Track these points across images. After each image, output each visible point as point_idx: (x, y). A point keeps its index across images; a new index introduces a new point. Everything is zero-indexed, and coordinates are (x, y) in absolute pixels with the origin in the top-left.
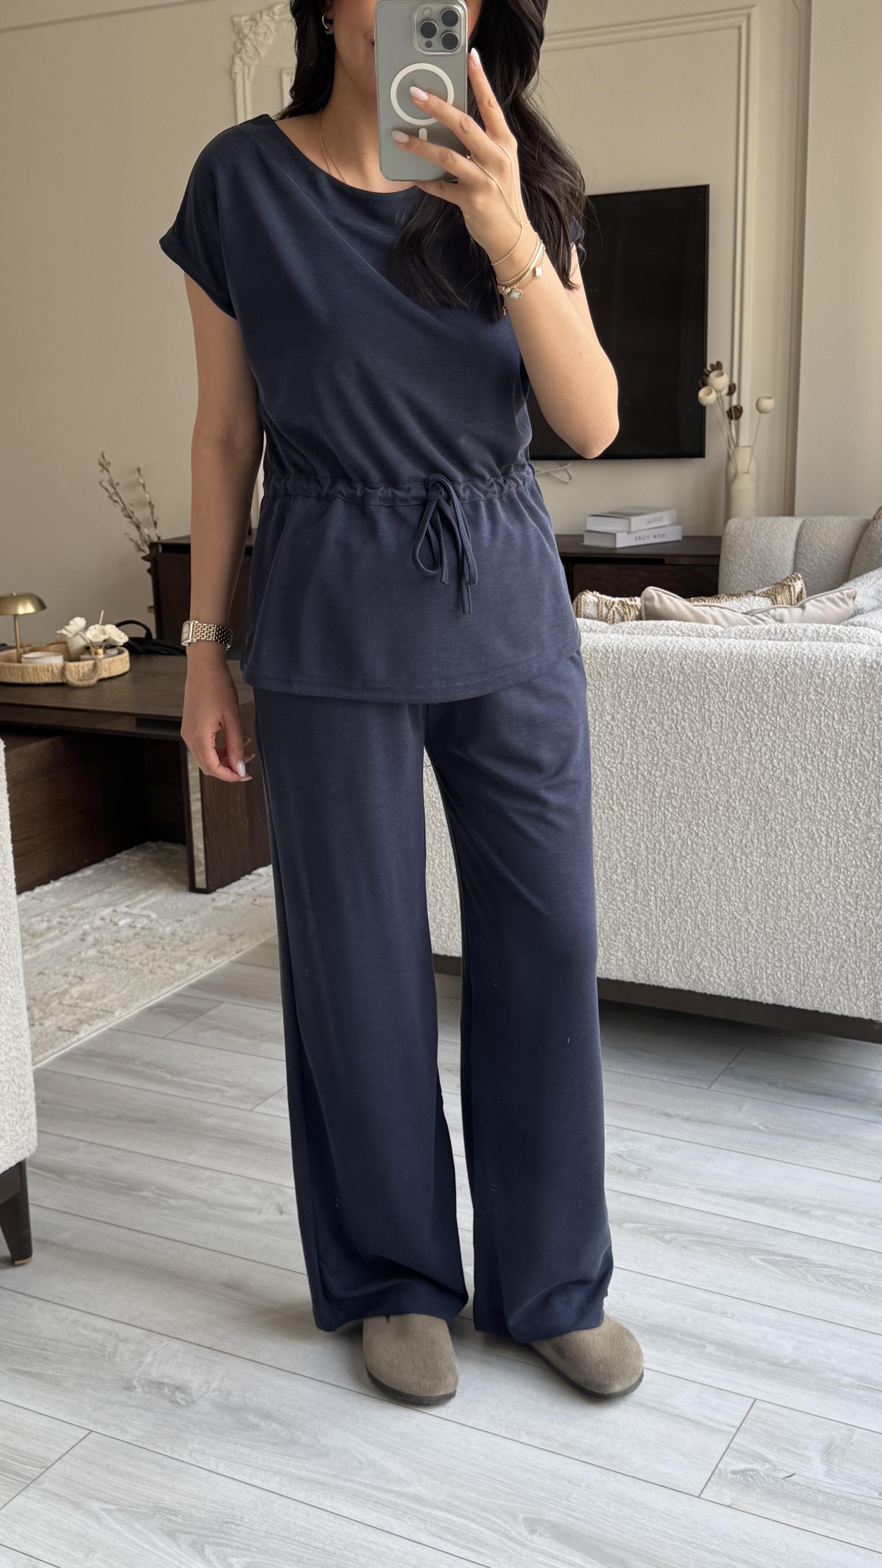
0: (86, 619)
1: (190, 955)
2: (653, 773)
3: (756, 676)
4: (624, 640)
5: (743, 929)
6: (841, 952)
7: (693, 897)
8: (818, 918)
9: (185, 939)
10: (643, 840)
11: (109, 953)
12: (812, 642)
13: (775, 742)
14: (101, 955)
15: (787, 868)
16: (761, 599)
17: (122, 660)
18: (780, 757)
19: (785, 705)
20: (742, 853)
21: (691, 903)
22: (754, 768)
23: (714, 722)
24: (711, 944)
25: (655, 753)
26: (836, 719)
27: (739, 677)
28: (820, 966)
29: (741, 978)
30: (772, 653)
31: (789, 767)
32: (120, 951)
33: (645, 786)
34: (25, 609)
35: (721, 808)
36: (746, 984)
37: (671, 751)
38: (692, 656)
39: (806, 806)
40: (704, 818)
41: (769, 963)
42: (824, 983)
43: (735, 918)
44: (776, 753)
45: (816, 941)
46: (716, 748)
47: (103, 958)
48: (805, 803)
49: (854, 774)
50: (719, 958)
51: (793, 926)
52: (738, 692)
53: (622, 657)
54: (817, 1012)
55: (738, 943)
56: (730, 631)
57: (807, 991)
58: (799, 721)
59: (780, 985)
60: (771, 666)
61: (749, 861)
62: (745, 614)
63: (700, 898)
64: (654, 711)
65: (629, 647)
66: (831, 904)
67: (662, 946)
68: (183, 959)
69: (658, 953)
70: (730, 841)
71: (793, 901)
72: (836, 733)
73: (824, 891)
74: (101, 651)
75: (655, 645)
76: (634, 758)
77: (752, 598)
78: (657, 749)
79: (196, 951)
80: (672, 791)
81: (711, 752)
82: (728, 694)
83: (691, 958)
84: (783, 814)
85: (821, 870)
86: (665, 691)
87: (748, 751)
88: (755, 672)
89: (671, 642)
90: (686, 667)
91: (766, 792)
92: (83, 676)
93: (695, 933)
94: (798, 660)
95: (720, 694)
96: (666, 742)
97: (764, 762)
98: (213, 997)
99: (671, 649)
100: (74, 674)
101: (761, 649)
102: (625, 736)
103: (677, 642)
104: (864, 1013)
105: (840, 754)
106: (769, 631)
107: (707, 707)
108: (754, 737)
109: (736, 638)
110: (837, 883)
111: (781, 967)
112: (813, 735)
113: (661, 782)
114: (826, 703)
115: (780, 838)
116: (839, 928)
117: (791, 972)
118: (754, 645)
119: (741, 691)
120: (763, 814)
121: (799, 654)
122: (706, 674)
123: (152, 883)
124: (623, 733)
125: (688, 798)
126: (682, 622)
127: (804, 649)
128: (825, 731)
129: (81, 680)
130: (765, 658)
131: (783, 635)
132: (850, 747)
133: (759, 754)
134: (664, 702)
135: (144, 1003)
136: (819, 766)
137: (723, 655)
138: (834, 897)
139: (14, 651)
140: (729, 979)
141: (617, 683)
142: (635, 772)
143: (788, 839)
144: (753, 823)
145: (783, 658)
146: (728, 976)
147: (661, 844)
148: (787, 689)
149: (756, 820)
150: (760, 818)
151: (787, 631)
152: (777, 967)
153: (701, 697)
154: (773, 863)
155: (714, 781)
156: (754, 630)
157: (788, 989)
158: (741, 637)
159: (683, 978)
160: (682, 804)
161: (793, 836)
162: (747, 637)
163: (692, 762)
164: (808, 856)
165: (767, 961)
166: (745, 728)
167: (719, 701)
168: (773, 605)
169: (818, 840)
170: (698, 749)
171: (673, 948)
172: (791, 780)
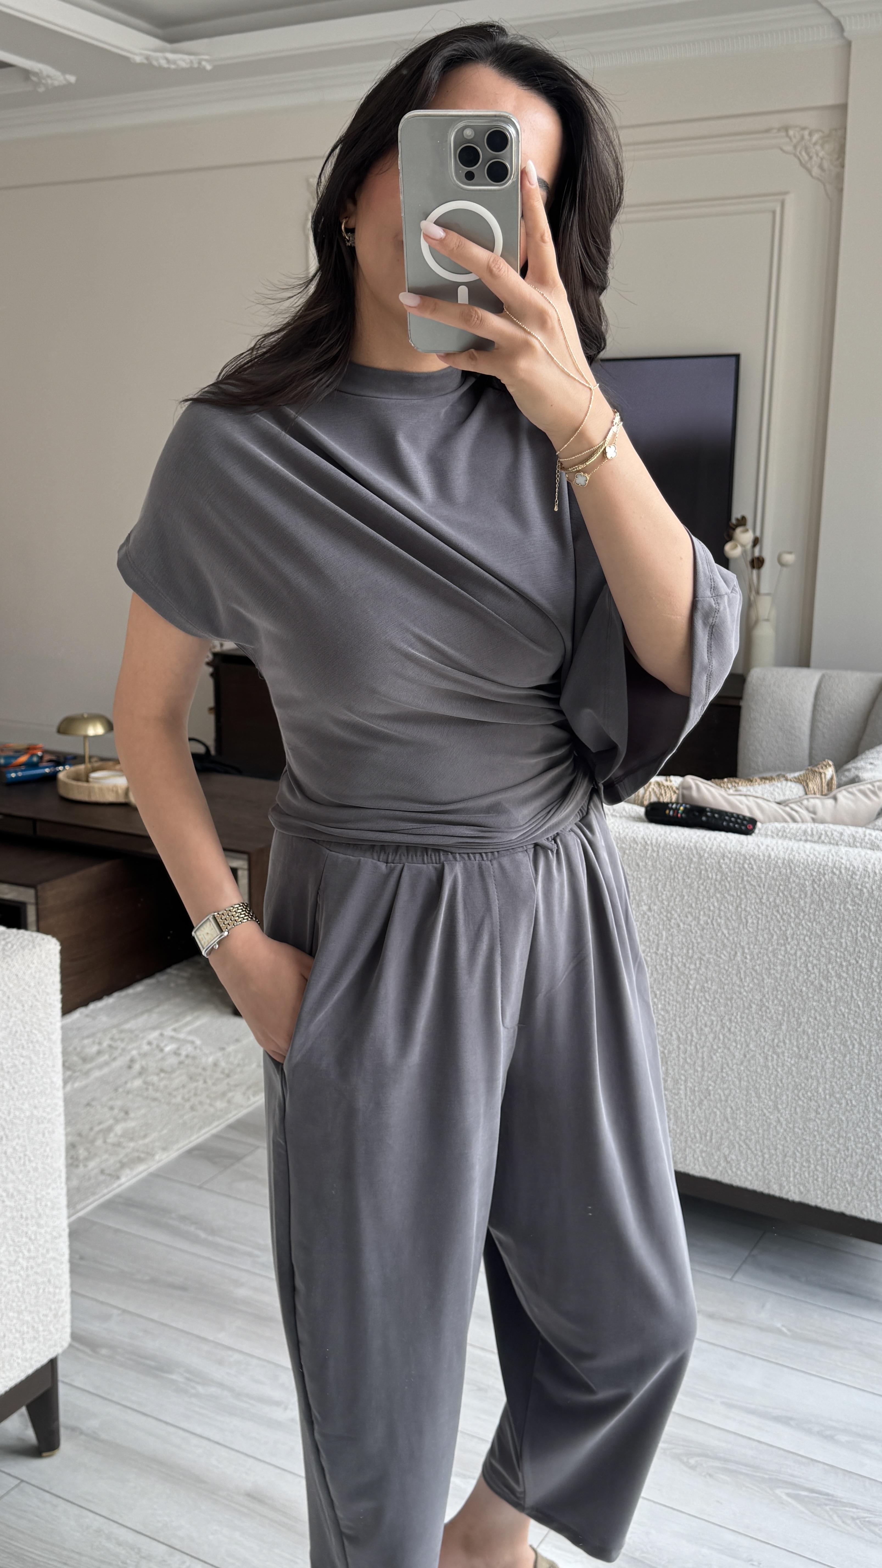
2: (687, 965)
3: (794, 882)
4: (662, 836)
5: (772, 1126)
6: (870, 1159)
7: (723, 1090)
8: (848, 1123)
11: (153, 1084)
12: (850, 850)
13: (810, 947)
14: (145, 1086)
15: (818, 1071)
16: (793, 785)
18: (815, 962)
19: (821, 912)
20: (774, 1052)
21: (720, 1095)
22: (789, 971)
23: (750, 921)
24: (740, 1138)
25: (691, 946)
26: (873, 929)
27: (776, 880)
28: (847, 1170)
29: (768, 1174)
30: (809, 858)
31: (823, 973)
32: (164, 1082)
33: (679, 977)
34: (95, 729)
35: (754, 1006)
37: (706, 946)
38: (730, 856)
39: (840, 1012)
40: (737, 1014)
41: (797, 1162)
42: (851, 1187)
43: (765, 1115)
44: (811, 958)
45: (845, 1145)
46: (752, 947)
47: (147, 1089)
48: (838, 1009)
51: (822, 1128)
52: (775, 895)
53: (660, 851)
54: (842, 1215)
55: (767, 1139)
56: (767, 829)
57: (833, 1194)
58: (835, 929)
59: (807, 1185)
60: (809, 872)
61: (780, 1061)
62: (779, 803)
63: (730, 1091)
64: (691, 906)
65: (667, 840)
66: (861, 1111)
67: (690, 1134)
69: (686, 1141)
70: (762, 1039)
71: (823, 1104)
72: (872, 944)
73: (855, 1097)
75: (693, 841)
76: (669, 949)
77: (784, 782)
78: (693, 943)
80: (706, 985)
81: (746, 951)
82: (765, 897)
83: (719, 1150)
84: (816, 1019)
85: (852, 1076)
86: (702, 887)
87: (783, 953)
88: (792, 876)
89: (709, 840)
90: (723, 866)
91: (800, 995)
93: (723, 1125)
94: (837, 869)
95: (757, 895)
96: (702, 937)
97: (798, 965)
99: (709, 846)
101: (799, 853)
102: (661, 927)
103: (715, 839)
106: (805, 832)
107: (743, 906)
108: (789, 940)
109: (773, 837)
110: (868, 1091)
111: (809, 1167)
112: (849, 944)
113: (695, 976)
114: (863, 914)
115: (812, 1041)
117: (818, 1173)
118: (792, 849)
119: (778, 895)
120: (796, 1015)
121: (837, 863)
122: (743, 874)
123: (197, 1006)
124: (659, 924)
125: (721, 993)
127: (842, 858)
130: (803, 864)
131: (820, 838)
133: (794, 957)
134: (701, 897)
135: (184, 1145)
136: (854, 974)
137: (761, 857)
138: (864, 1104)
139: (82, 766)
140: (756, 1174)
141: (655, 875)
142: (669, 963)
143: (820, 1043)
144: (785, 1024)
145: (820, 865)
146: (755, 1170)
147: (692, 1036)
148: (824, 897)
149: (789, 1021)
150: (793, 1020)
151: (823, 833)
152: (804, 1167)
153: (738, 896)
154: (804, 1065)
155: (748, 979)
156: (791, 829)
157: (815, 1190)
158: (777, 835)
159: (710, 1168)
160: (715, 998)
161: (825, 1041)
162: (784, 837)
163: (726, 959)
164: (839, 1062)
165: (795, 1160)
166: (781, 929)
167: (756, 902)
168: (806, 794)
169: (851, 1047)
170: (733, 946)
171: (701, 1138)
172: (825, 984)
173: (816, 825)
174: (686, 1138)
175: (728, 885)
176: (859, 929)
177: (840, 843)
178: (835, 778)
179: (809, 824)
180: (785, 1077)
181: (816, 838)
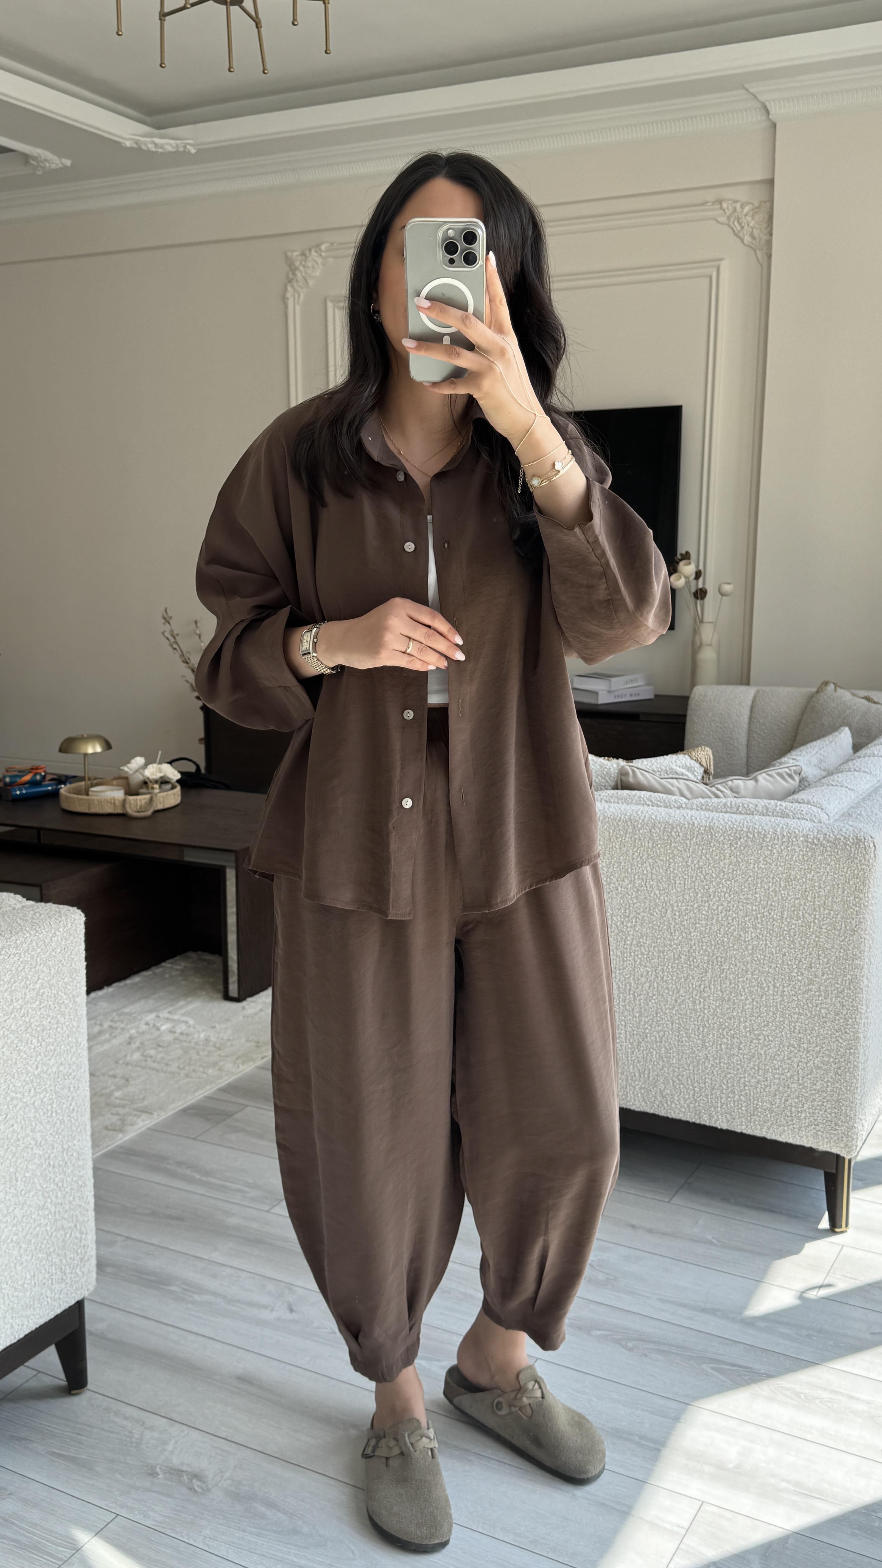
0: (145, 759)
1: (222, 1061)
2: (625, 924)
5: (701, 1062)
6: (786, 1089)
7: (658, 1032)
8: (766, 1056)
9: (218, 1045)
11: (151, 1057)
12: (763, 817)
13: (730, 902)
14: (143, 1058)
17: (174, 794)
18: (734, 915)
19: (738, 872)
20: (701, 997)
21: (656, 1038)
22: (712, 924)
23: (678, 882)
24: (673, 1075)
25: (627, 907)
26: (783, 885)
27: (699, 845)
28: (767, 1098)
29: (699, 1106)
30: (727, 826)
31: (741, 925)
32: (161, 1055)
34: (94, 747)
35: (683, 957)
36: (703, 1112)
37: (641, 906)
38: (659, 826)
39: (756, 959)
40: (669, 965)
41: (723, 1093)
42: (770, 1114)
43: (694, 1053)
44: (731, 912)
45: (764, 1076)
46: (680, 905)
47: (146, 1060)
48: (755, 956)
49: (797, 933)
50: (680, 1087)
51: (744, 1062)
52: (698, 858)
54: (764, 1139)
55: (697, 1074)
56: (693, 804)
57: (755, 1121)
58: (751, 886)
59: (733, 1113)
60: (727, 837)
61: (706, 1003)
62: (706, 785)
63: (665, 1033)
68: (215, 1064)
69: (627, 1080)
70: (690, 986)
71: (745, 1041)
72: (782, 897)
73: (771, 1033)
74: (156, 786)
75: (628, 814)
79: (226, 1056)
80: (641, 940)
81: (675, 908)
83: (656, 1086)
84: (736, 965)
85: (768, 1014)
86: (636, 854)
87: (706, 909)
89: (642, 812)
90: (654, 835)
92: (141, 808)
93: (658, 1064)
95: (684, 859)
96: (637, 898)
97: (720, 919)
98: (240, 1101)
99: (642, 818)
100: (133, 806)
103: (647, 812)
104: (805, 1141)
105: (785, 916)
106: (725, 805)
108: (712, 897)
109: (697, 809)
110: (782, 1027)
111: (734, 1097)
112: (762, 898)
114: (773, 872)
115: (733, 985)
116: (784, 1066)
117: (742, 1103)
118: (713, 820)
120: (719, 964)
121: (751, 828)
122: (671, 841)
123: (190, 993)
125: (655, 947)
126: (652, 794)
127: (755, 824)
128: (773, 894)
129: (139, 812)
131: (738, 809)
132: (794, 910)
133: (716, 912)
135: (180, 1105)
137: (687, 826)
139: (83, 783)
140: (688, 1106)
143: (740, 987)
144: (710, 971)
145: (737, 831)
146: (688, 1102)
147: (631, 986)
148: (740, 858)
149: (713, 968)
150: (716, 967)
151: (741, 805)
152: (730, 1097)
153: (667, 861)
154: (727, 1006)
155: (677, 933)
156: (713, 803)
158: (701, 809)
159: (648, 1103)
160: (649, 952)
161: (744, 984)
162: (707, 810)
163: (659, 916)
164: (757, 1003)
165: (721, 1091)
166: (704, 889)
167: (682, 865)
169: (766, 989)
171: (640, 1076)
172: (743, 935)
173: (737, 800)
174: (627, 1076)
175: (658, 852)
176: (771, 884)
177: (755, 813)
179: (729, 799)
180: (711, 1018)
181: (735, 810)
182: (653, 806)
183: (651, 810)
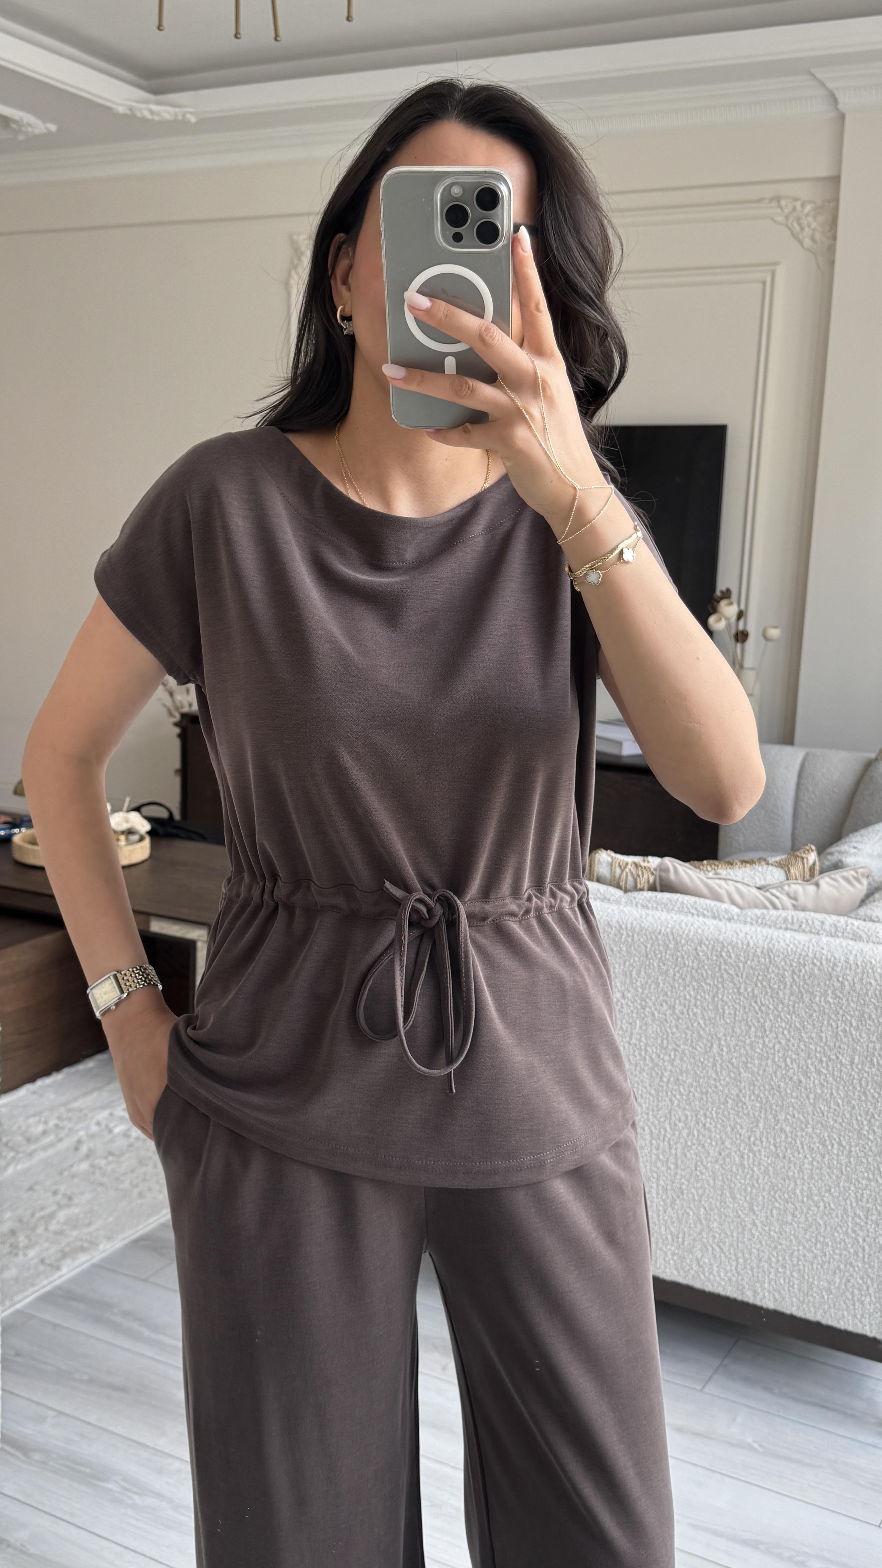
2: (662, 1056)
3: (773, 972)
4: (638, 916)
5: (747, 1229)
6: (848, 1267)
7: (697, 1189)
8: (826, 1228)
10: (647, 1125)
12: (832, 940)
13: (789, 1040)
14: (92, 1170)
15: (796, 1171)
16: (774, 869)
17: (143, 848)
18: (794, 1056)
19: (801, 1004)
20: (750, 1151)
21: (693, 1195)
22: (767, 1065)
23: (727, 1012)
24: (713, 1241)
25: (665, 1036)
26: (854, 1024)
27: (754, 970)
28: (824, 1277)
29: (742, 1279)
30: (789, 948)
31: (802, 1068)
33: (652, 1069)
35: (730, 1101)
36: (747, 1286)
37: (681, 1036)
38: (707, 943)
39: (818, 1110)
40: (712, 1110)
41: (772, 1267)
42: (828, 1295)
43: (739, 1217)
44: (790, 1053)
45: (822, 1250)
46: (728, 1038)
47: (93, 1173)
48: (817, 1106)
50: (720, 1256)
51: (799, 1233)
52: (753, 985)
53: (635, 936)
55: (741, 1242)
56: (746, 915)
57: (809, 1301)
58: (815, 1023)
59: (782, 1291)
60: (788, 962)
61: (756, 1160)
63: (704, 1191)
64: (666, 994)
65: (643, 925)
66: (839, 1215)
67: (661, 1235)
70: (738, 1136)
71: (801, 1207)
72: (853, 1039)
73: (833, 1201)
74: (122, 838)
75: (670, 926)
76: (643, 1039)
77: (765, 867)
78: (667, 1032)
80: (680, 1078)
81: (723, 1043)
82: (743, 987)
83: (691, 1253)
84: (794, 1116)
85: (830, 1177)
86: (678, 975)
87: (761, 1046)
88: (771, 966)
89: (686, 925)
90: (701, 954)
91: (778, 1091)
93: (696, 1227)
94: (817, 960)
95: (735, 984)
96: (677, 1027)
97: (776, 1059)
99: (686, 932)
101: (779, 942)
102: (634, 1015)
103: (692, 925)
105: (856, 1061)
106: (785, 920)
107: (720, 996)
108: (768, 1033)
109: (752, 924)
110: (847, 1194)
111: (785, 1273)
112: (829, 1038)
113: (669, 1067)
114: (843, 1007)
115: (790, 1140)
116: (847, 1240)
117: (794, 1280)
118: (772, 939)
119: (756, 985)
120: (774, 1112)
121: (818, 953)
122: (720, 963)
124: (632, 1012)
125: (696, 1087)
126: (697, 899)
127: (823, 948)
130: (783, 953)
131: (800, 926)
132: (867, 1056)
133: (772, 1051)
134: (677, 986)
135: (129, 1235)
136: (833, 1071)
137: (740, 944)
140: (730, 1280)
141: (629, 961)
142: (643, 1053)
143: (798, 1142)
144: (762, 1121)
145: (800, 955)
146: (729, 1274)
147: (666, 1131)
148: (804, 988)
149: (766, 1118)
150: (770, 1117)
151: (804, 921)
152: (780, 1273)
153: (714, 985)
154: (782, 1164)
155: (724, 1073)
156: (771, 916)
157: (790, 1297)
158: (757, 922)
159: (682, 1272)
161: (803, 1140)
162: (764, 925)
163: (703, 1051)
164: (818, 1162)
165: (770, 1265)
166: (759, 1021)
167: (733, 991)
168: (788, 879)
169: (830, 1147)
170: (710, 1038)
171: (673, 1240)
172: (804, 1081)
173: (797, 912)
175: (705, 974)
176: (840, 1023)
177: (821, 932)
178: (817, 863)
179: (790, 912)
180: (761, 1177)
181: (796, 926)
182: (698, 915)
183: (698, 922)
